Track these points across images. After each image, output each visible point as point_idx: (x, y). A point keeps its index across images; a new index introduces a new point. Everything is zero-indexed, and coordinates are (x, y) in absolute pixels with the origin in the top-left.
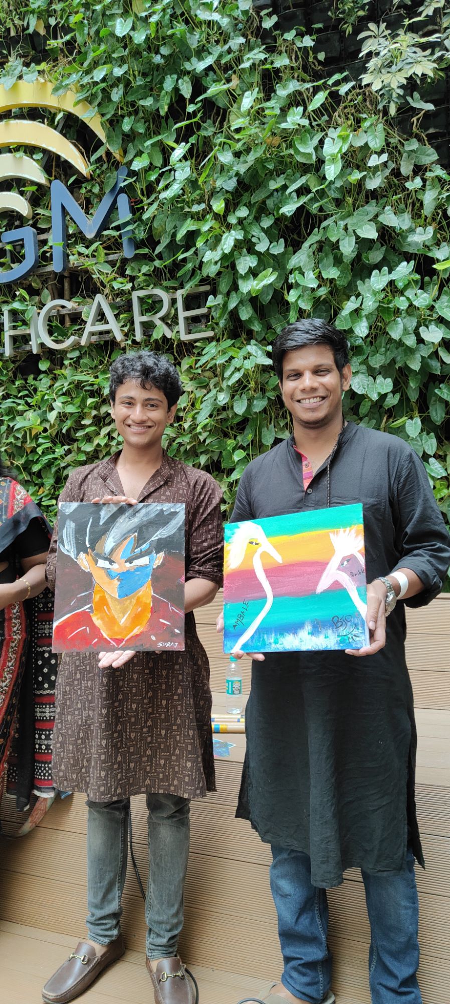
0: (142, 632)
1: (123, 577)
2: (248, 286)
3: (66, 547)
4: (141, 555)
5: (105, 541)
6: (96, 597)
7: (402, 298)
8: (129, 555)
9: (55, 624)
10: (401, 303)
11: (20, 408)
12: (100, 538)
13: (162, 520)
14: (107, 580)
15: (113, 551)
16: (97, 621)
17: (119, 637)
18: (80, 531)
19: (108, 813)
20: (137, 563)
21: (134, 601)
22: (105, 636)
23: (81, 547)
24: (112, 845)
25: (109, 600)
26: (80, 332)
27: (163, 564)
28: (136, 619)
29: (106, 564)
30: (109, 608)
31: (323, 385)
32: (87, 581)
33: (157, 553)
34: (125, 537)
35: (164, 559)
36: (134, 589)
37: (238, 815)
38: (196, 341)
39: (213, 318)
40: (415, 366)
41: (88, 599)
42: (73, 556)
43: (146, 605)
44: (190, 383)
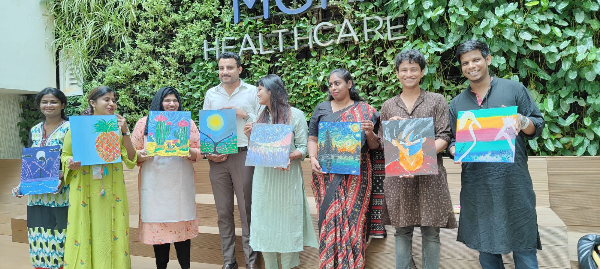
0: (420, 168)
1: (410, 147)
2: (429, 15)
3: (387, 137)
4: (417, 139)
5: (402, 133)
6: (401, 156)
7: (508, 20)
8: (412, 139)
9: (386, 166)
10: (508, 21)
11: (300, 75)
12: (399, 133)
13: (424, 124)
14: (404, 149)
15: (405, 138)
16: (402, 164)
17: (411, 170)
18: (391, 131)
19: (405, 237)
20: (415, 142)
21: (416, 156)
22: (406, 170)
23: (392, 137)
24: (407, 251)
25: (406, 156)
26: (336, 38)
27: (426, 142)
28: (417, 163)
29: (403, 143)
30: (406, 159)
31: (477, 65)
32: (396, 150)
33: (423, 137)
34: (409, 132)
35: (426, 139)
36: (416, 152)
37: (458, 240)
38: (395, 41)
39: (407, 30)
40: (515, 51)
41: (398, 156)
42: (390, 141)
43: (421, 158)
44: (393, 61)
